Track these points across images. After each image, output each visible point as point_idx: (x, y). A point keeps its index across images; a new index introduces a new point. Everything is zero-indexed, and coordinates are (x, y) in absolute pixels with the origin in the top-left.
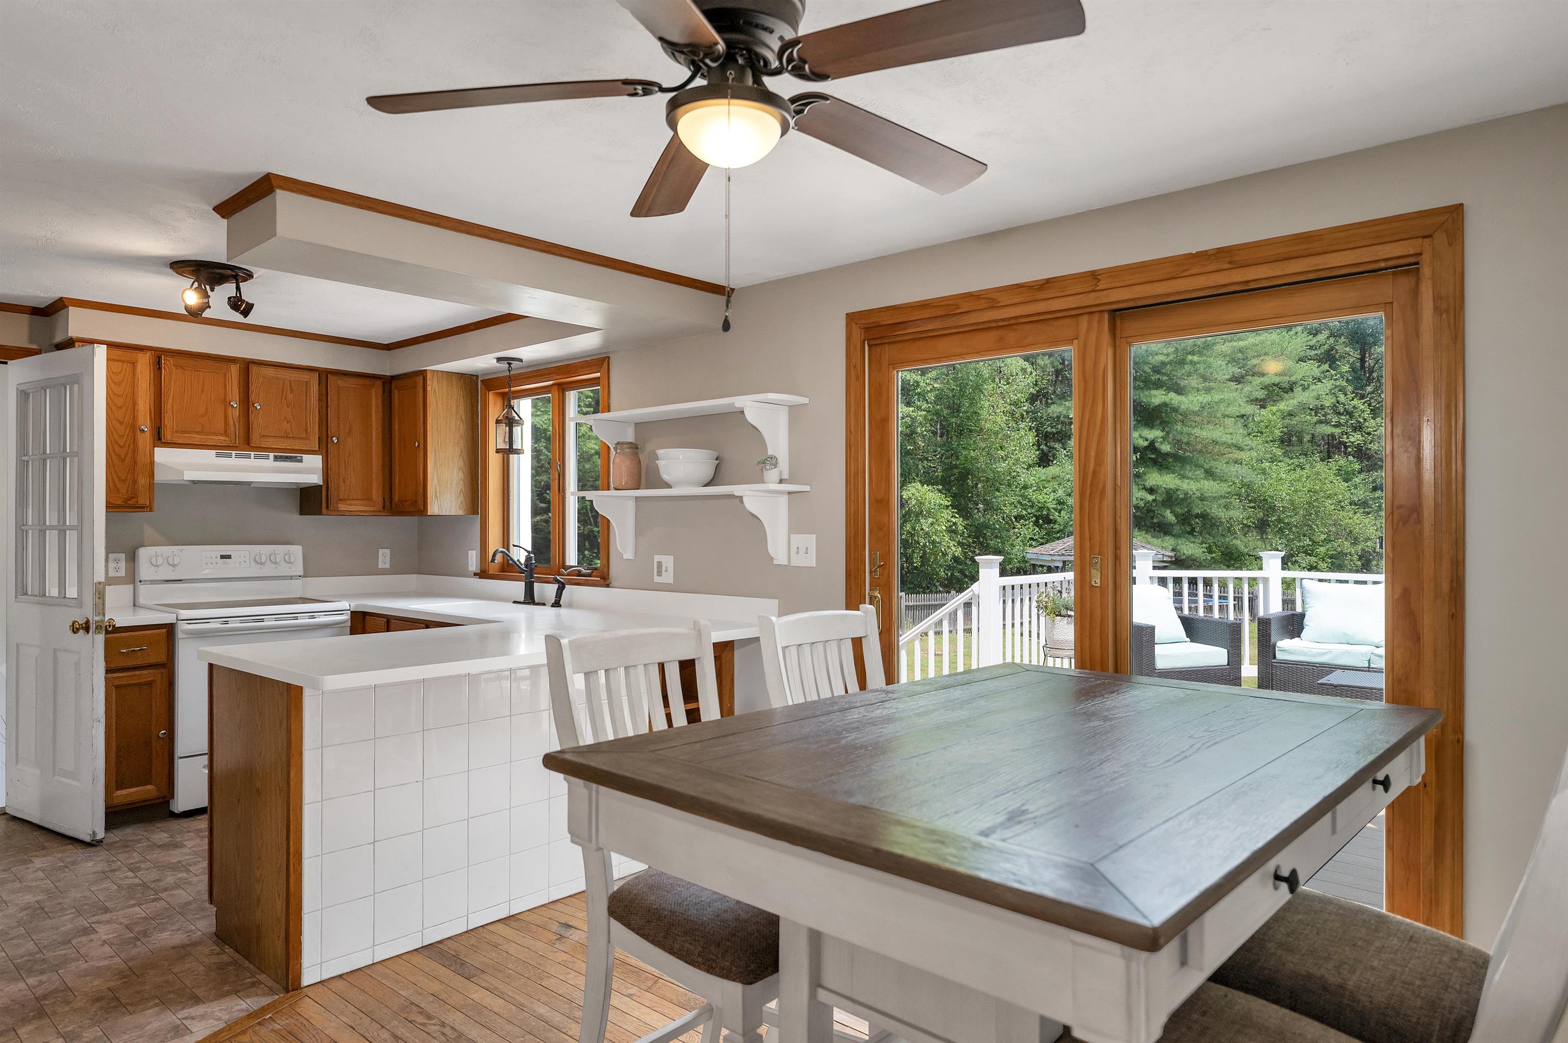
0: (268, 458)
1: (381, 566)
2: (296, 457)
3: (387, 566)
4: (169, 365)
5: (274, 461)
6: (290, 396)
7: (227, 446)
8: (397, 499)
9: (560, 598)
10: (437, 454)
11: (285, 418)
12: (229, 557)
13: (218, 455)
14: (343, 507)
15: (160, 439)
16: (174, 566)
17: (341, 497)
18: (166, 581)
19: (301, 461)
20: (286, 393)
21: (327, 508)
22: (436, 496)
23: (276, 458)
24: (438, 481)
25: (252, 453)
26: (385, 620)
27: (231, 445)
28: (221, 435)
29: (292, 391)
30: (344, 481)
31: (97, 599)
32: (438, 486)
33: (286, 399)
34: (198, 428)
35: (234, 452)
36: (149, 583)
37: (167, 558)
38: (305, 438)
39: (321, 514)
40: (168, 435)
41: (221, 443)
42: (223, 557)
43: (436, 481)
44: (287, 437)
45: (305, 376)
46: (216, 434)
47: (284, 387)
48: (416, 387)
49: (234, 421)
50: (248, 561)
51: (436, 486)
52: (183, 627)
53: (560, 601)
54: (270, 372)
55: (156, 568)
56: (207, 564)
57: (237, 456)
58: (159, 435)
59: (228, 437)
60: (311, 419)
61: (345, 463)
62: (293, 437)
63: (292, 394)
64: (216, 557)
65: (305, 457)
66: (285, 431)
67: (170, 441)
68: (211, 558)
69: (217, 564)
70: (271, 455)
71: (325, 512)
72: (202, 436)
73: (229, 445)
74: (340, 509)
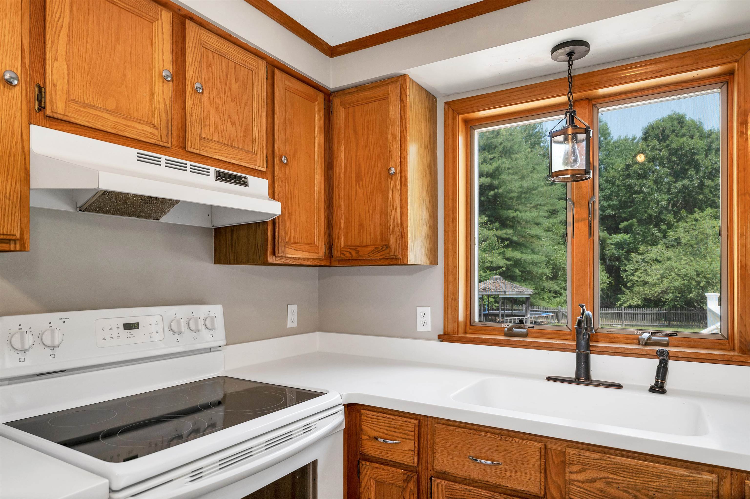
0: (207, 172)
1: (288, 324)
2: (241, 178)
3: (295, 325)
5: (216, 179)
6: (235, 86)
7: (155, 145)
8: (343, 244)
9: (664, 380)
10: (413, 186)
11: (230, 117)
12: (135, 327)
13: (140, 158)
15: (42, 108)
16: (53, 347)
17: (287, 240)
19: (246, 184)
20: (231, 80)
21: (274, 253)
23: (219, 176)
24: (414, 220)
25: (188, 163)
26: (416, 422)
27: (161, 143)
28: (147, 124)
29: (237, 80)
33: (230, 88)
34: (112, 105)
35: (164, 157)
36: (7, 382)
37: (42, 334)
38: (251, 152)
39: (265, 263)
40: (55, 108)
41: (145, 138)
42: (128, 327)
44: (231, 146)
45: (251, 61)
46: (139, 121)
47: (227, 70)
48: (386, 98)
49: (165, 104)
50: (161, 330)
51: (412, 227)
53: (663, 385)
54: (212, 41)
55: (21, 355)
56: (104, 339)
57: (169, 164)
58: (40, 102)
59: (156, 129)
60: (259, 125)
61: (291, 195)
62: (238, 148)
63: (237, 84)
64: (118, 328)
65: (252, 179)
66: (230, 137)
67: (60, 117)
68: (111, 329)
69: (119, 337)
70: (212, 170)
71: (270, 259)
72: (119, 120)
73: (158, 143)
74: (287, 255)
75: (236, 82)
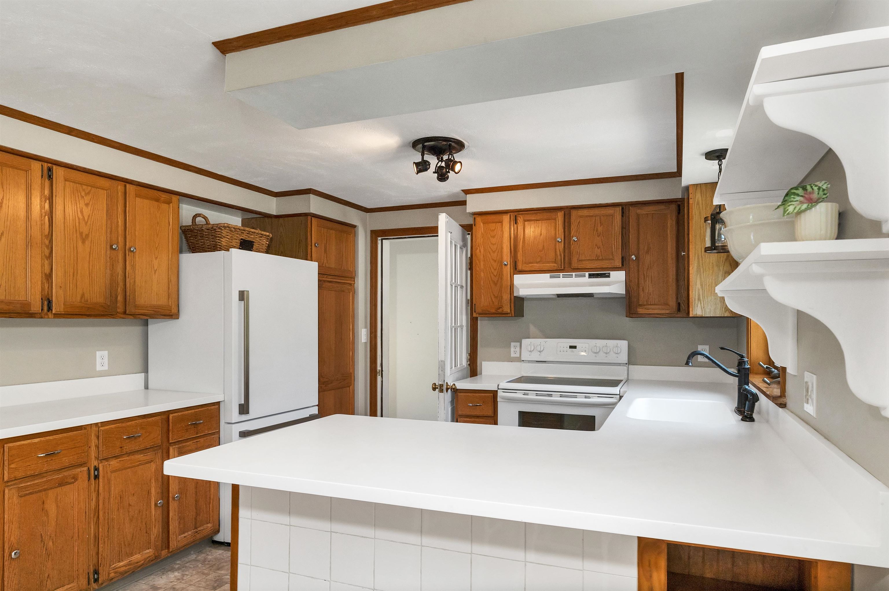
0: (584, 276)
2: (605, 274)
4: (520, 220)
5: (589, 278)
6: (600, 229)
10: (701, 262)
11: (596, 245)
12: (575, 347)
13: (551, 277)
14: (641, 311)
15: (516, 269)
16: (540, 352)
17: (641, 303)
18: (537, 361)
19: (608, 276)
20: (597, 226)
22: (699, 299)
23: (591, 276)
25: (574, 274)
27: (559, 269)
28: (552, 262)
29: (602, 224)
30: (643, 290)
32: (701, 290)
33: (597, 231)
34: (538, 260)
35: (561, 274)
36: (528, 362)
37: (537, 347)
38: (612, 259)
40: (520, 267)
41: (552, 268)
42: (571, 347)
43: (699, 286)
44: (598, 259)
45: (610, 211)
46: (548, 262)
47: (595, 222)
48: (684, 207)
49: (560, 252)
50: (587, 350)
51: (699, 290)
54: (585, 212)
55: (530, 353)
56: (560, 351)
57: (564, 277)
58: (516, 267)
59: (556, 263)
60: (615, 243)
61: (644, 276)
62: (602, 259)
63: (602, 227)
64: (567, 347)
65: (612, 273)
66: (597, 255)
67: (521, 270)
68: (564, 347)
69: (567, 351)
70: (587, 274)
71: (628, 314)
72: (540, 265)
73: (557, 269)
74: (639, 313)
75: (601, 226)
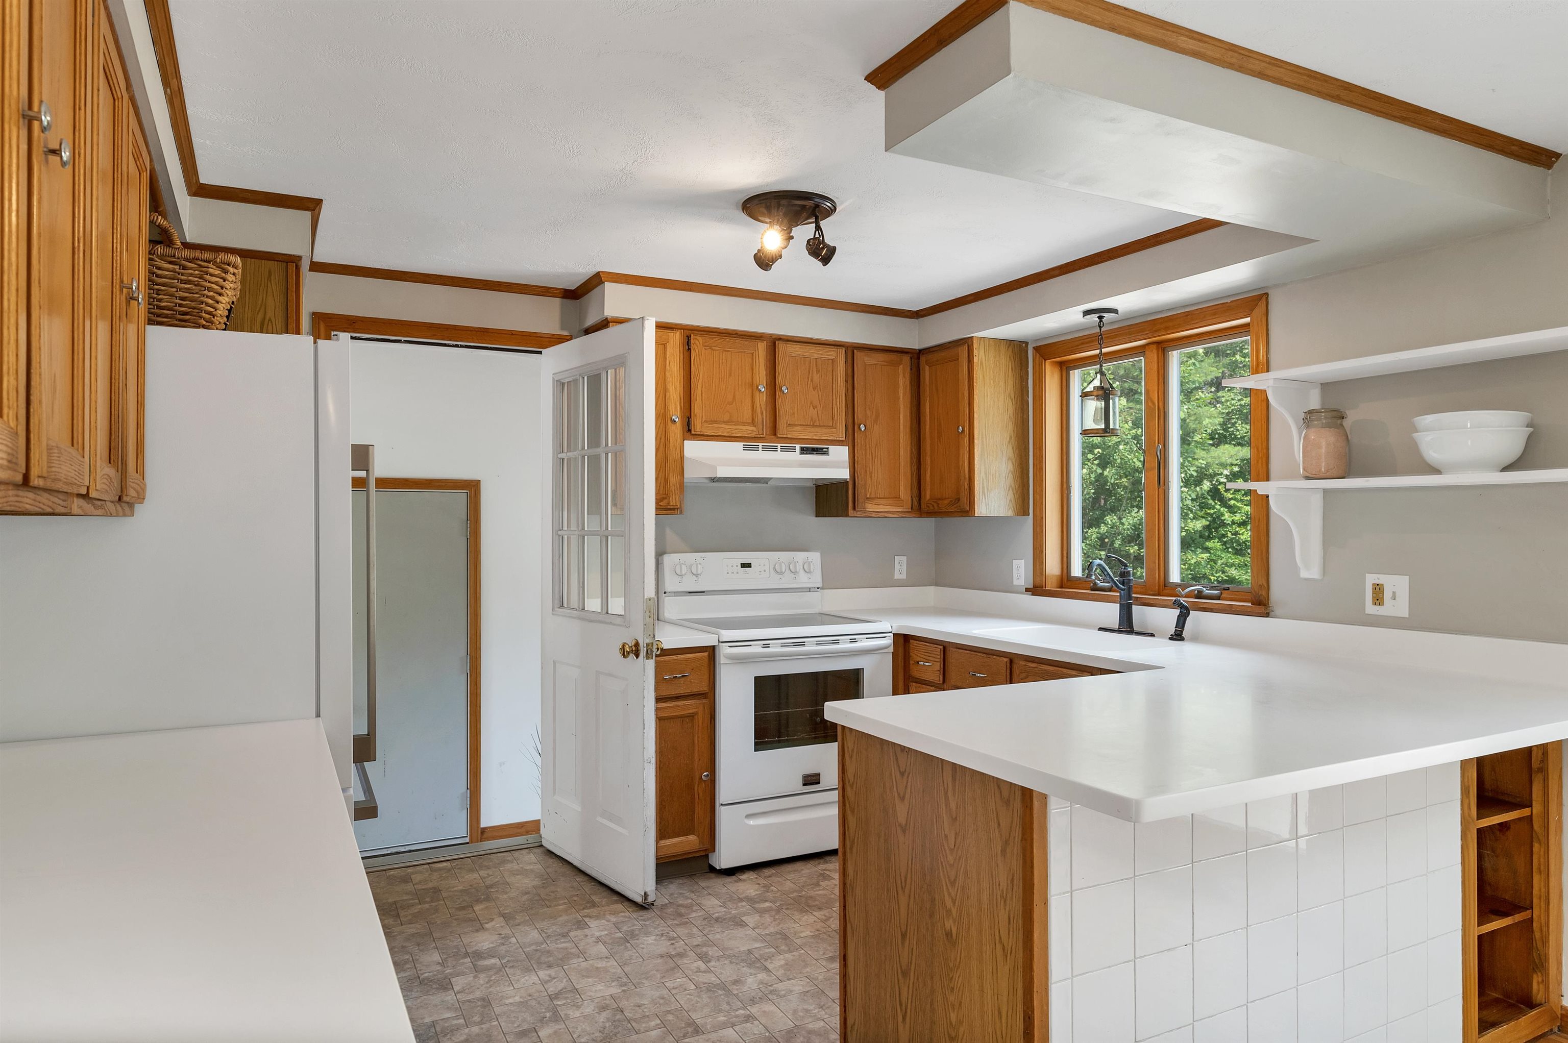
0: (794, 449)
1: (897, 576)
2: (822, 449)
3: (904, 576)
4: (699, 345)
5: (801, 453)
6: (816, 377)
7: (755, 437)
8: (928, 497)
9: (1183, 627)
10: (985, 441)
11: (811, 403)
12: (748, 565)
13: (746, 448)
14: (870, 507)
15: (689, 430)
16: (697, 575)
17: (868, 496)
18: (690, 593)
19: (826, 454)
20: (812, 374)
21: (854, 508)
22: (983, 492)
23: (804, 451)
24: (986, 474)
25: (779, 445)
26: (942, 647)
27: (758, 436)
28: (749, 424)
29: (818, 371)
30: (871, 477)
31: (648, 617)
32: (985, 480)
33: (812, 380)
34: (726, 418)
35: (761, 444)
37: (691, 566)
38: (832, 427)
39: (847, 516)
40: (697, 426)
41: (748, 434)
42: (744, 565)
43: (983, 474)
44: (813, 425)
45: (831, 353)
46: (744, 424)
47: (810, 366)
48: (958, 359)
49: (761, 408)
50: (767, 571)
51: (983, 480)
52: (725, 651)
53: (1182, 632)
54: (796, 350)
55: (680, 579)
56: (728, 573)
57: (765, 448)
58: (689, 426)
59: (756, 427)
60: (838, 403)
61: (872, 456)
62: (820, 426)
63: (818, 375)
64: (737, 566)
65: (832, 448)
66: (812, 419)
67: (699, 433)
68: (732, 566)
69: (737, 573)
70: (798, 447)
71: (851, 512)
72: (730, 427)
73: (756, 436)
74: (868, 510)
75: (817, 373)
